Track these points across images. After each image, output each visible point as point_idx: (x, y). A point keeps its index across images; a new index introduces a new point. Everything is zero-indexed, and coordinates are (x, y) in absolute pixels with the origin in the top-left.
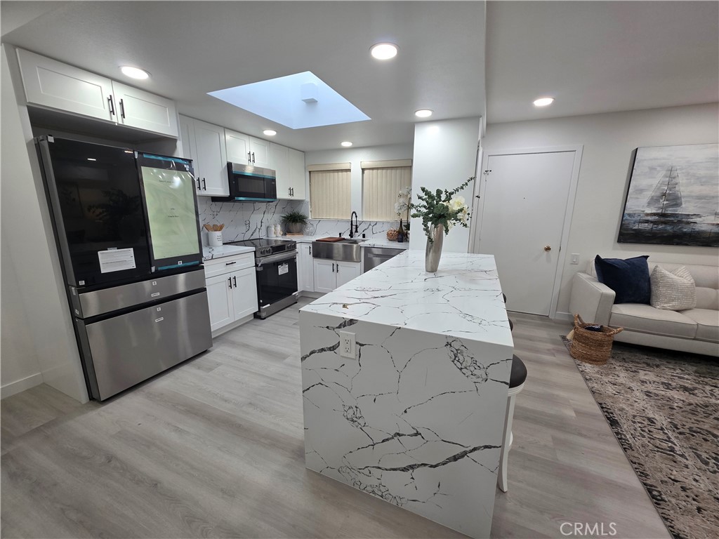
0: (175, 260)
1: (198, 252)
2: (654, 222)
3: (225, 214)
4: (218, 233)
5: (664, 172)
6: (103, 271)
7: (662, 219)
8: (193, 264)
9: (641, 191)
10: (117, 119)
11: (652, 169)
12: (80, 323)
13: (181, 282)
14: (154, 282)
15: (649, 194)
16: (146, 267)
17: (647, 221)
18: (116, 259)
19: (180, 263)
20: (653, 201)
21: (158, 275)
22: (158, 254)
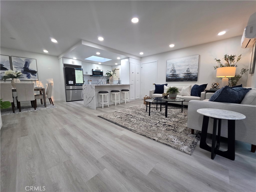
0: (79, 84)
1: (83, 83)
2: (172, 76)
3: (93, 78)
4: (91, 82)
5: (172, 65)
6: (69, 84)
7: (173, 76)
8: (81, 85)
9: (168, 69)
10: (73, 64)
11: (170, 64)
12: (66, 90)
13: (80, 87)
14: (76, 86)
15: (170, 70)
16: (75, 84)
17: (170, 76)
18: (71, 82)
19: (80, 84)
20: (171, 71)
21: (76, 85)
22: (77, 82)
